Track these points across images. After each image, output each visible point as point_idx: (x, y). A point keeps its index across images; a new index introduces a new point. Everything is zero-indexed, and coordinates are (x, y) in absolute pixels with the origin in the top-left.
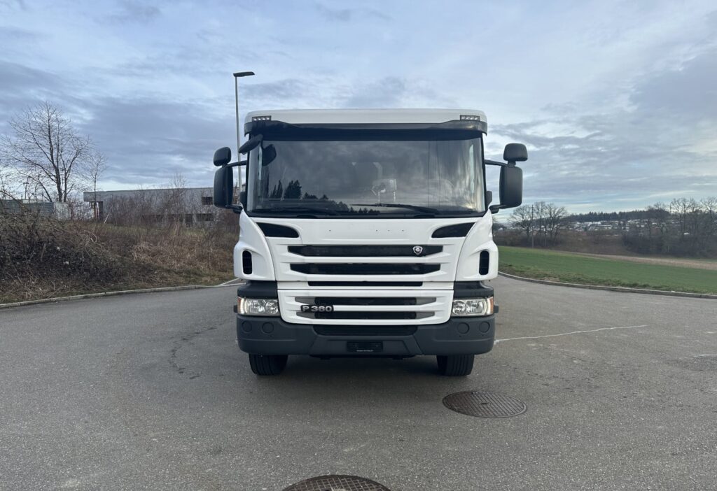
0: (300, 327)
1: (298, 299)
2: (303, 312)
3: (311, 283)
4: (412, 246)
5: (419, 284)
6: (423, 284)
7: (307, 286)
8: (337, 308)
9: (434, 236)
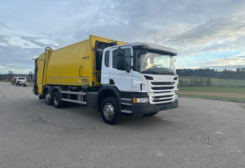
0: (153, 105)
1: (153, 97)
2: (154, 101)
3: (155, 93)
4: (171, 82)
5: (170, 92)
6: (172, 92)
7: (153, 93)
8: (160, 99)
9: (174, 80)
